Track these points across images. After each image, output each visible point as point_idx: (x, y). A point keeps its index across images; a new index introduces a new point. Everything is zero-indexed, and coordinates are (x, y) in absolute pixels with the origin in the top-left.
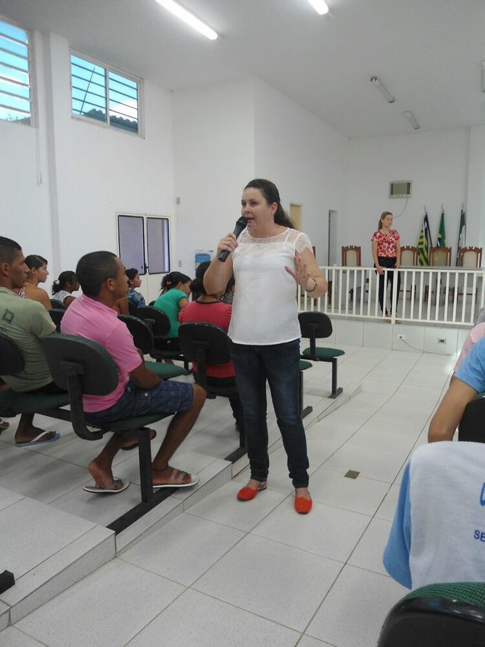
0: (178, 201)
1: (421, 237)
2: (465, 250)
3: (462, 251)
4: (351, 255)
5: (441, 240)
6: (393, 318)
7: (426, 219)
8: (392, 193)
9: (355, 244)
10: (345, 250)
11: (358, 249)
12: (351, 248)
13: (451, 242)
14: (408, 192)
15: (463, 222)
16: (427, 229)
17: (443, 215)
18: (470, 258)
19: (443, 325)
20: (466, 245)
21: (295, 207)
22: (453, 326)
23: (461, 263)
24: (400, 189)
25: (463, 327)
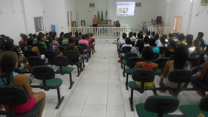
0: (44, 12)
1: (98, 17)
2: (108, 20)
4: (83, 22)
5: (102, 18)
7: (98, 13)
8: (90, 6)
9: (84, 20)
10: (82, 21)
11: (84, 21)
13: (104, 19)
14: (94, 6)
15: (107, 13)
16: (99, 15)
17: (102, 12)
18: (109, 22)
19: (107, 38)
20: (108, 19)
21: (71, 12)
22: (109, 38)
23: (107, 23)
24: (92, 5)
25: (111, 38)
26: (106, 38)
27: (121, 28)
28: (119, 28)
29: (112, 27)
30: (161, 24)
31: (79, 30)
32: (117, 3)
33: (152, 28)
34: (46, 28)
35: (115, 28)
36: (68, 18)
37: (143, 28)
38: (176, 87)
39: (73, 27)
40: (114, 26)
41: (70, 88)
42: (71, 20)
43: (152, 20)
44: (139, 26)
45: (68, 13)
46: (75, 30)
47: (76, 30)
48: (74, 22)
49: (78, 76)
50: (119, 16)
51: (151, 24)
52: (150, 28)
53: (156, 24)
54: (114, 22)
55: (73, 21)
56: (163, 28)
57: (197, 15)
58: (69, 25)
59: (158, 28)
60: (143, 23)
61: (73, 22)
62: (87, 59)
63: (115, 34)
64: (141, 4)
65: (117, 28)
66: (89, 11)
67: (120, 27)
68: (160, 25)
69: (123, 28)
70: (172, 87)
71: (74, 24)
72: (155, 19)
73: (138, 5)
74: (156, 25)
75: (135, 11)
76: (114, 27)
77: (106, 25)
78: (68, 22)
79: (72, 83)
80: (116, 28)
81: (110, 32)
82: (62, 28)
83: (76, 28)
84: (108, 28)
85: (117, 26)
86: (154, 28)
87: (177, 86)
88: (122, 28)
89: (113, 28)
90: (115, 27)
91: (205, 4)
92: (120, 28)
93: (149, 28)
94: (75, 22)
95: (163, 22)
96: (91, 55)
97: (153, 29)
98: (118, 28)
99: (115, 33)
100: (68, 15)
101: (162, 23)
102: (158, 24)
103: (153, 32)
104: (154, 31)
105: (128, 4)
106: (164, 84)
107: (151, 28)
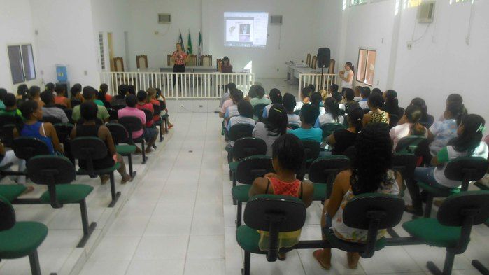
0: (37, 33)
2: (203, 56)
3: (202, 57)
4: (142, 61)
5: (190, 49)
6: (177, 97)
7: (181, 37)
8: (160, 21)
9: (144, 54)
10: (138, 58)
11: (145, 57)
12: (142, 56)
13: (195, 52)
14: (170, 21)
15: (200, 39)
17: (190, 35)
18: (206, 60)
19: (201, 99)
20: (203, 53)
21: (109, 34)
22: (205, 99)
23: (201, 64)
24: (164, 19)
25: (210, 99)
26: (198, 99)
27: (234, 76)
28: (230, 76)
29: (213, 74)
30: (327, 66)
31: (130, 80)
32: (226, 14)
33: (307, 76)
34: (42, 73)
35: (219, 76)
36: (102, 48)
37: (289, 74)
38: (366, 239)
39: (116, 71)
40: (217, 70)
41: (81, 244)
42: (111, 54)
43: (309, 55)
44: (278, 70)
45: (101, 36)
46: (118, 80)
47: (122, 80)
48: (118, 58)
49: (111, 205)
50: (231, 45)
51: (305, 65)
52: (302, 76)
53: (317, 67)
54: (218, 61)
55: (116, 57)
56: (334, 76)
57: (409, 46)
58: (103, 67)
59: (322, 76)
60: (286, 63)
61: (115, 60)
62: (144, 155)
63: (221, 89)
64: (283, 19)
65: (225, 74)
66: (157, 33)
67: (231, 72)
68: (326, 70)
69: (238, 76)
70: (356, 241)
71: (116, 64)
72: (315, 53)
73: (275, 20)
74: (318, 69)
75: (268, 35)
76: (217, 74)
77: (200, 67)
78: (102, 60)
79: (88, 229)
80: (223, 76)
81: (207, 85)
82: (86, 73)
83: (122, 75)
84: (203, 75)
85: (224, 71)
86: (313, 75)
87: (366, 237)
88: (236, 74)
89: (215, 76)
90: (221, 74)
91: (427, 20)
92: (232, 74)
93: (300, 75)
94: (121, 59)
95: (334, 61)
96: (156, 144)
97: (309, 77)
98: (227, 76)
99: (221, 87)
100: (101, 40)
101: (332, 65)
102: (320, 66)
103: (311, 85)
104: (313, 84)
105: (252, 19)
106: (332, 230)
107: (305, 75)
